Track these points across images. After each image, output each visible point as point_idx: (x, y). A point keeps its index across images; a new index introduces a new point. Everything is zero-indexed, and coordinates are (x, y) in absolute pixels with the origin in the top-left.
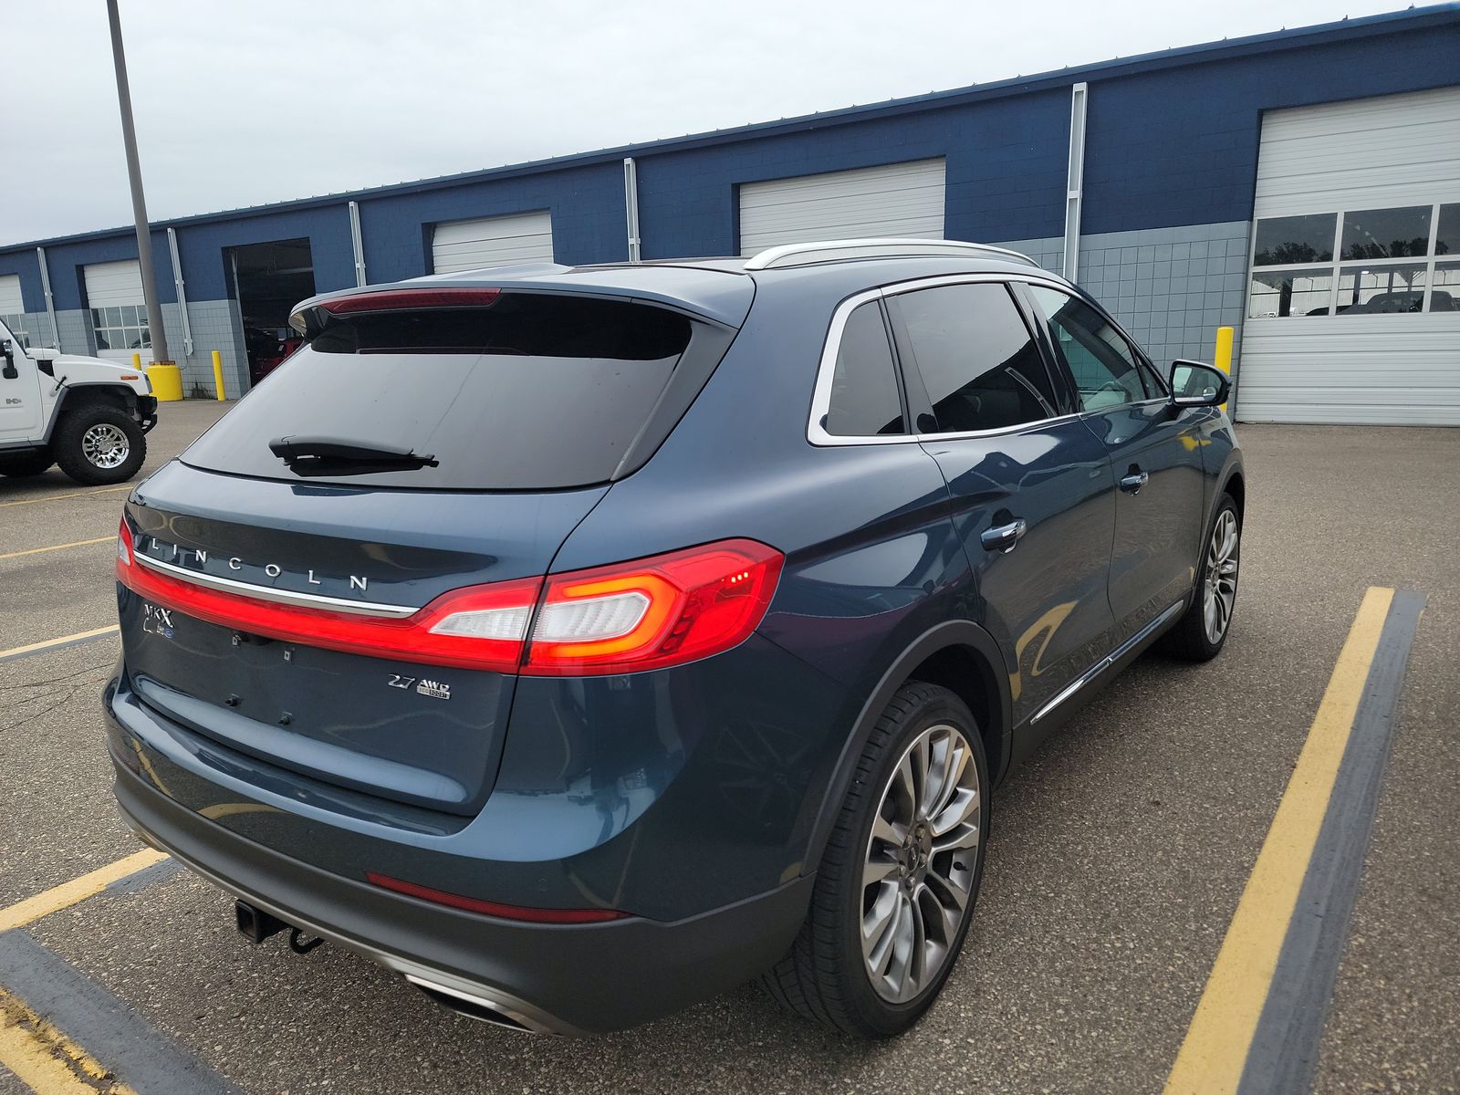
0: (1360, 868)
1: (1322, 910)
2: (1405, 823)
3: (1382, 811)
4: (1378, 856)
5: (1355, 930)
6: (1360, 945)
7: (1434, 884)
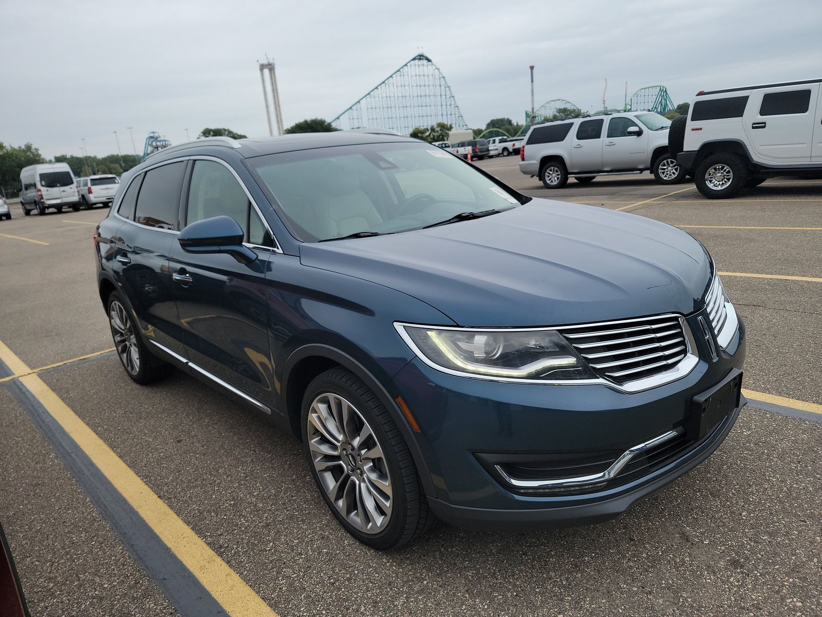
0: (74, 475)
1: (73, 455)
2: (75, 507)
3: (92, 506)
4: (72, 485)
5: (57, 457)
6: (50, 455)
7: (40, 490)
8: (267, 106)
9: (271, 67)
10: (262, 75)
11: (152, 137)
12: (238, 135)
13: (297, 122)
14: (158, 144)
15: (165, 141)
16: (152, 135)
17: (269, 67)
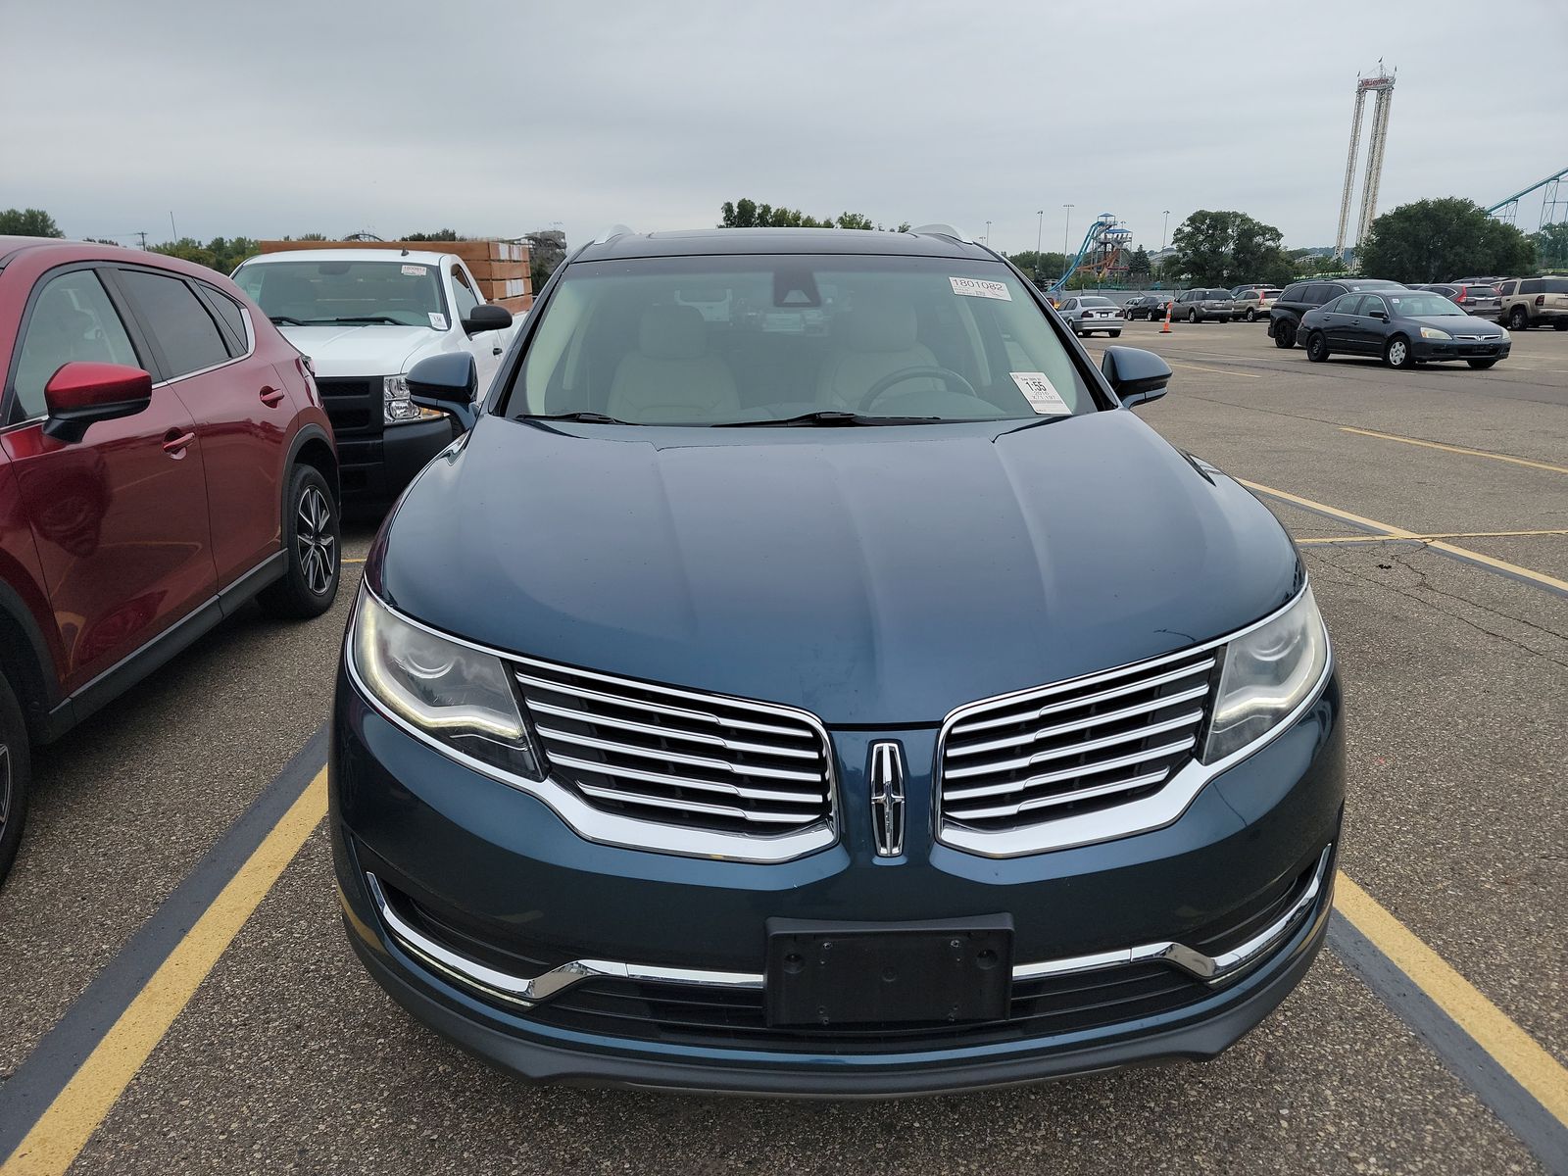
8: (1350, 170)
9: (1383, 87)
10: (1360, 102)
11: (1101, 224)
12: (1261, 227)
13: (1402, 204)
14: (1109, 236)
15: (1122, 231)
16: (1103, 219)
17: (1381, 86)
